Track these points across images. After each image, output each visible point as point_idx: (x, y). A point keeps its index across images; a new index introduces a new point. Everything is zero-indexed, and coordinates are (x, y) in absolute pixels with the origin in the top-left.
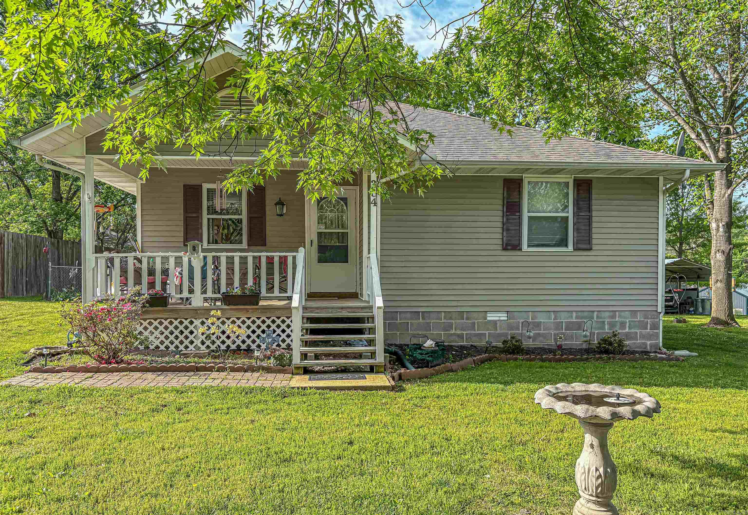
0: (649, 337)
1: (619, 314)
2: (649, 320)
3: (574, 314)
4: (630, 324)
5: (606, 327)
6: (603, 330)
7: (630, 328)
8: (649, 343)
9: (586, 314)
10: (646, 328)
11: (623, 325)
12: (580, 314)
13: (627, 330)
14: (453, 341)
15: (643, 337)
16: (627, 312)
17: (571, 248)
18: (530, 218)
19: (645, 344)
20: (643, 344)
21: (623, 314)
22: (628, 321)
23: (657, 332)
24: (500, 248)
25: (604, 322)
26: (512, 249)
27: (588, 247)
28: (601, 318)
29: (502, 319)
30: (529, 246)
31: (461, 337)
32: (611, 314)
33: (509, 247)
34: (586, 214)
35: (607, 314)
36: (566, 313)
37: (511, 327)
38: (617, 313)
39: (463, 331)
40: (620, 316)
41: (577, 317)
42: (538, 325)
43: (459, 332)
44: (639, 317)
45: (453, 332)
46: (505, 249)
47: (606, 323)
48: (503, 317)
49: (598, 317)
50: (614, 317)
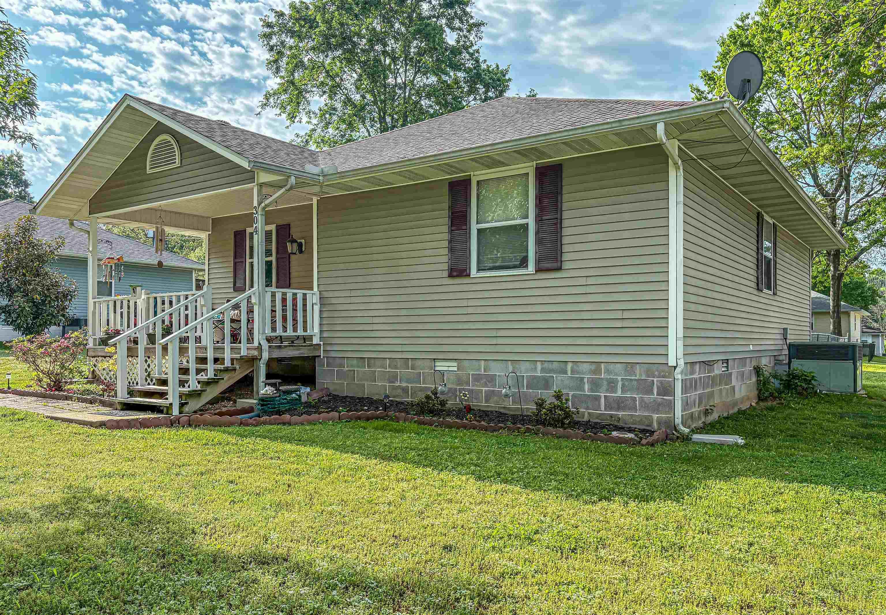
0: (657, 407)
1: (605, 367)
2: (655, 379)
3: (539, 366)
4: (623, 386)
5: (586, 387)
6: (582, 391)
7: (623, 391)
8: (655, 416)
9: (555, 365)
10: (651, 392)
11: (612, 385)
12: (546, 365)
13: (619, 393)
14: (398, 396)
15: (645, 406)
16: (619, 365)
17: (531, 267)
18: (479, 231)
19: (650, 419)
20: (646, 417)
21: (612, 367)
22: (619, 378)
23: (670, 400)
24: (446, 274)
25: (582, 379)
26: (457, 276)
27: (555, 265)
28: (578, 373)
29: (451, 369)
30: (479, 270)
31: (405, 390)
32: (593, 367)
33: (455, 274)
34: (552, 217)
35: (585, 367)
36: (527, 364)
37: (459, 381)
38: (603, 366)
39: (409, 383)
40: (608, 371)
41: (543, 370)
42: (491, 379)
43: (404, 385)
44: (639, 374)
45: (398, 384)
46: (450, 276)
47: (586, 380)
48: (453, 367)
49: (573, 372)
50: (597, 371)
